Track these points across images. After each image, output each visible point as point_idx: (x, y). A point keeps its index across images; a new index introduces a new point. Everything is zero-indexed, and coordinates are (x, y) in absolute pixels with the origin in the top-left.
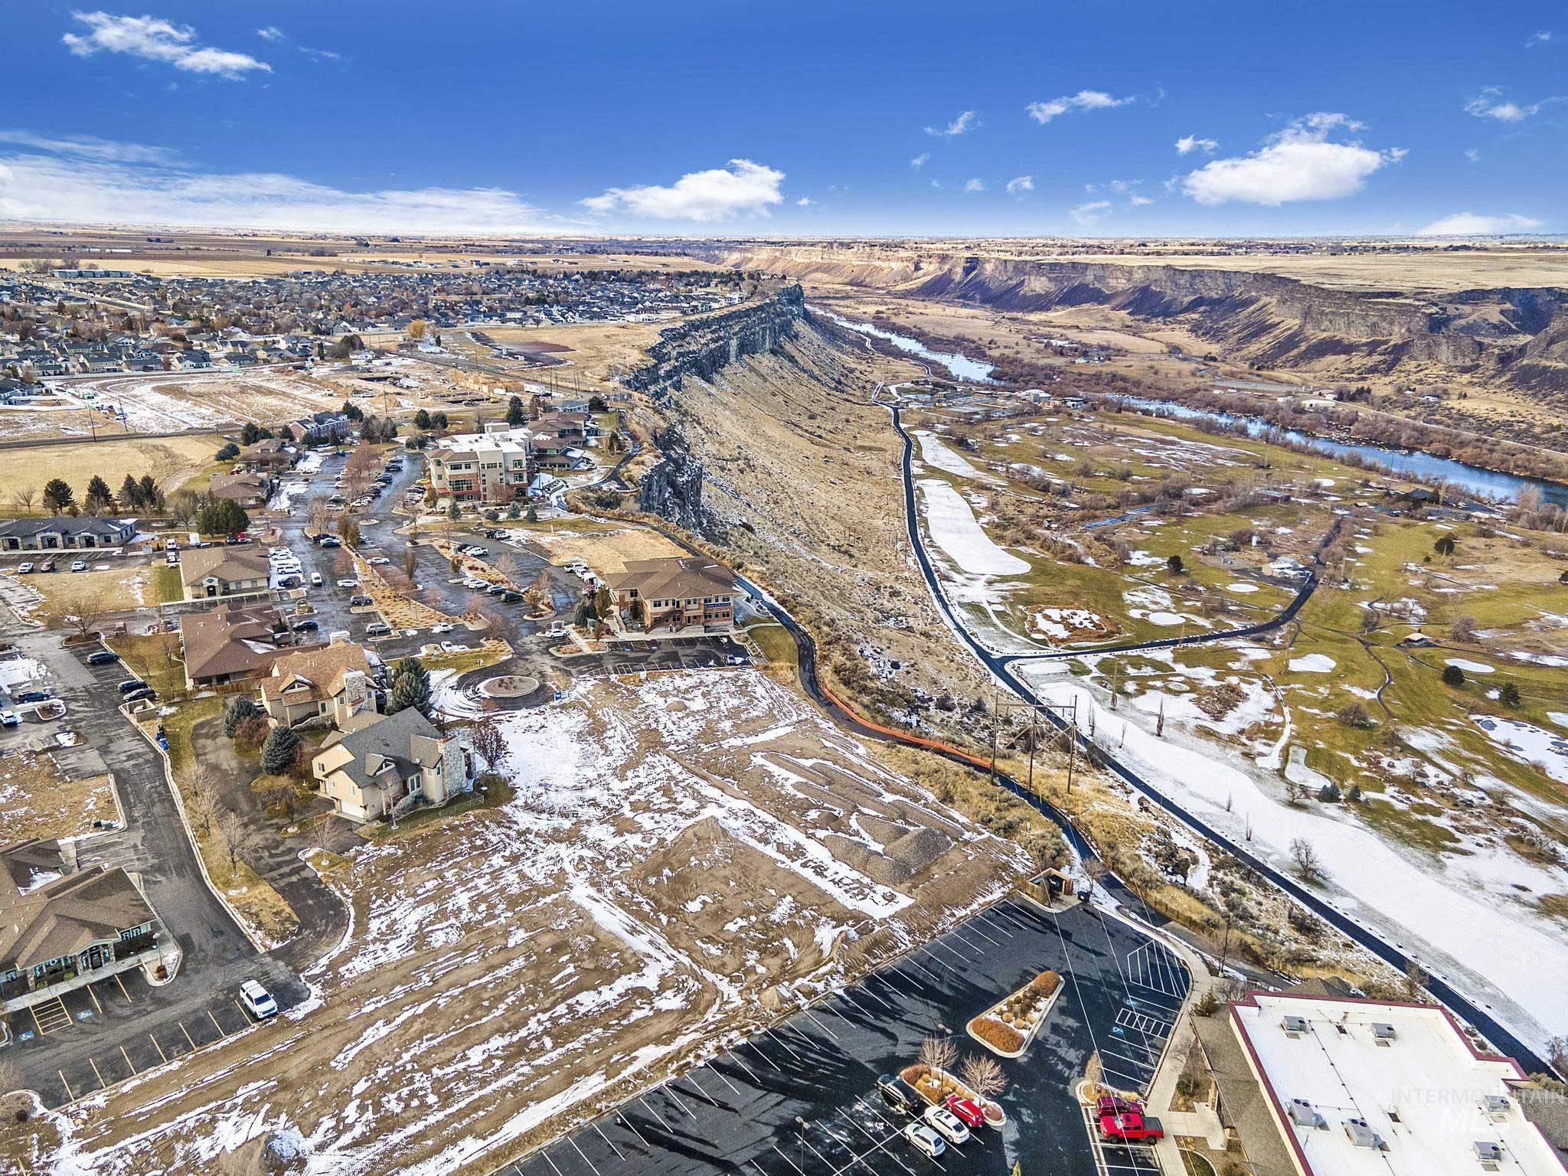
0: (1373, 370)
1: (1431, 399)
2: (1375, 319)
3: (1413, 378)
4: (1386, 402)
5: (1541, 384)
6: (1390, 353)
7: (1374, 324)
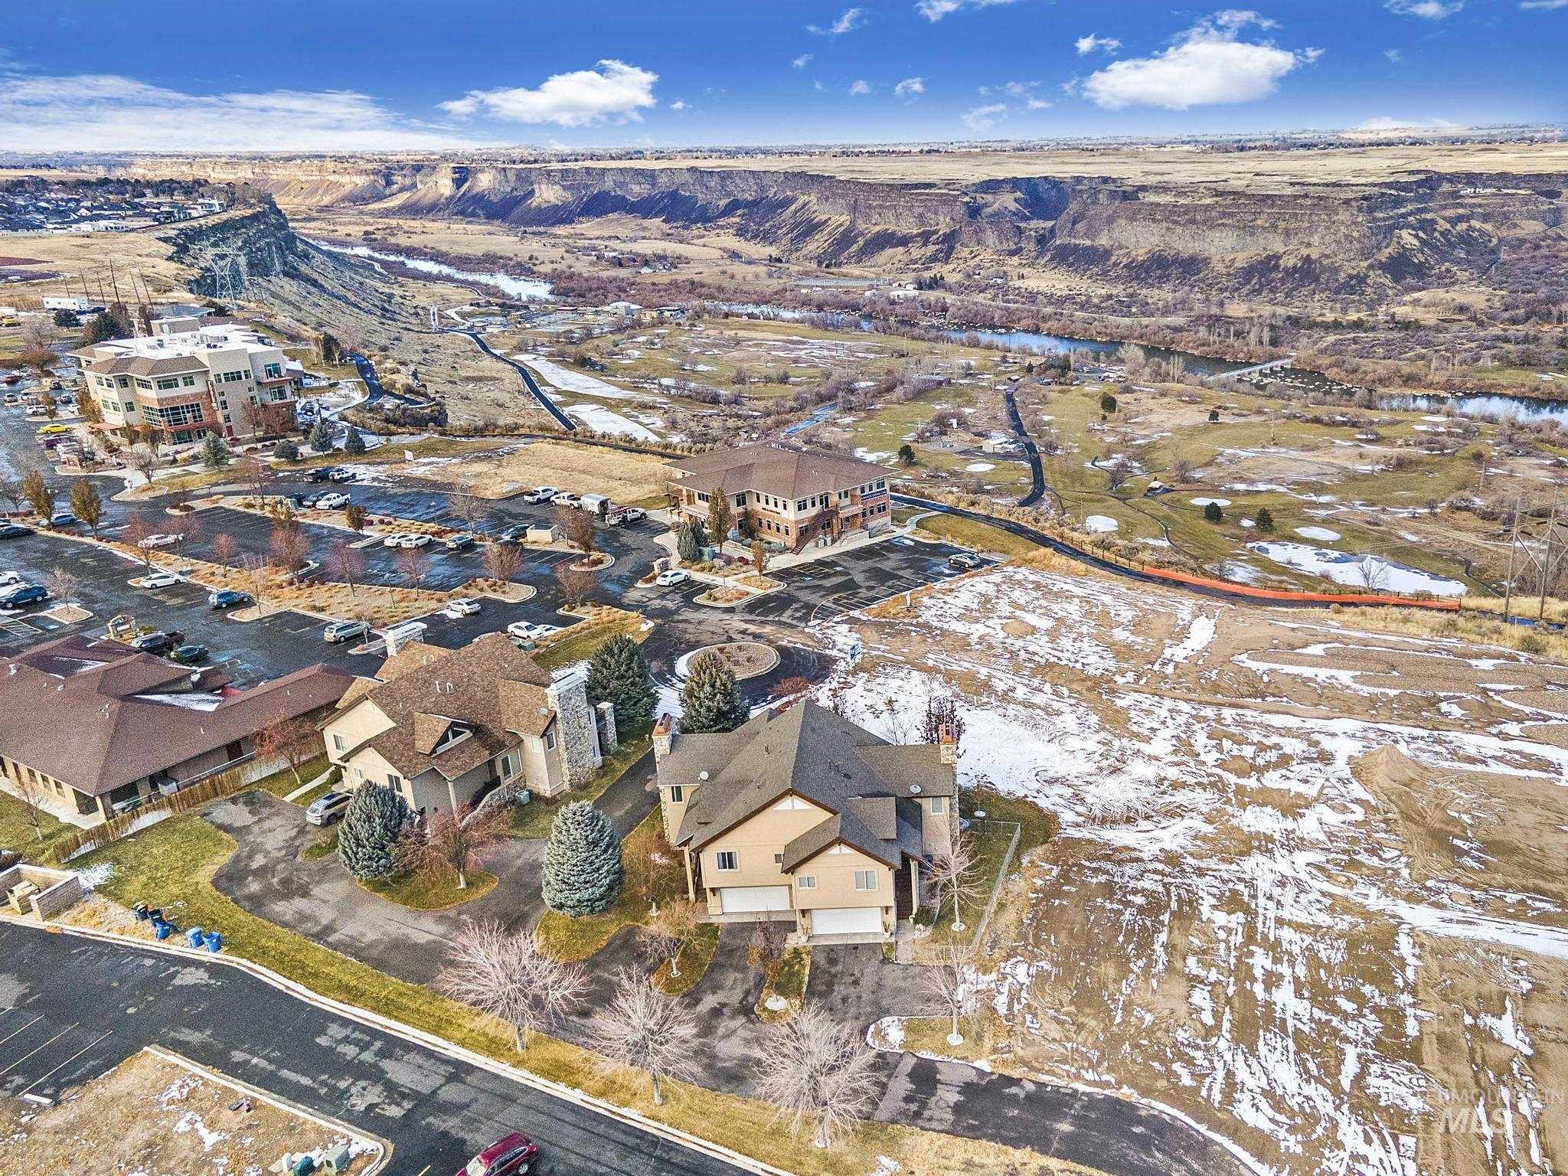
0: (934, 259)
1: (999, 281)
2: (921, 210)
3: (972, 263)
4: (960, 289)
5: (1077, 260)
6: (942, 242)
7: (921, 215)
